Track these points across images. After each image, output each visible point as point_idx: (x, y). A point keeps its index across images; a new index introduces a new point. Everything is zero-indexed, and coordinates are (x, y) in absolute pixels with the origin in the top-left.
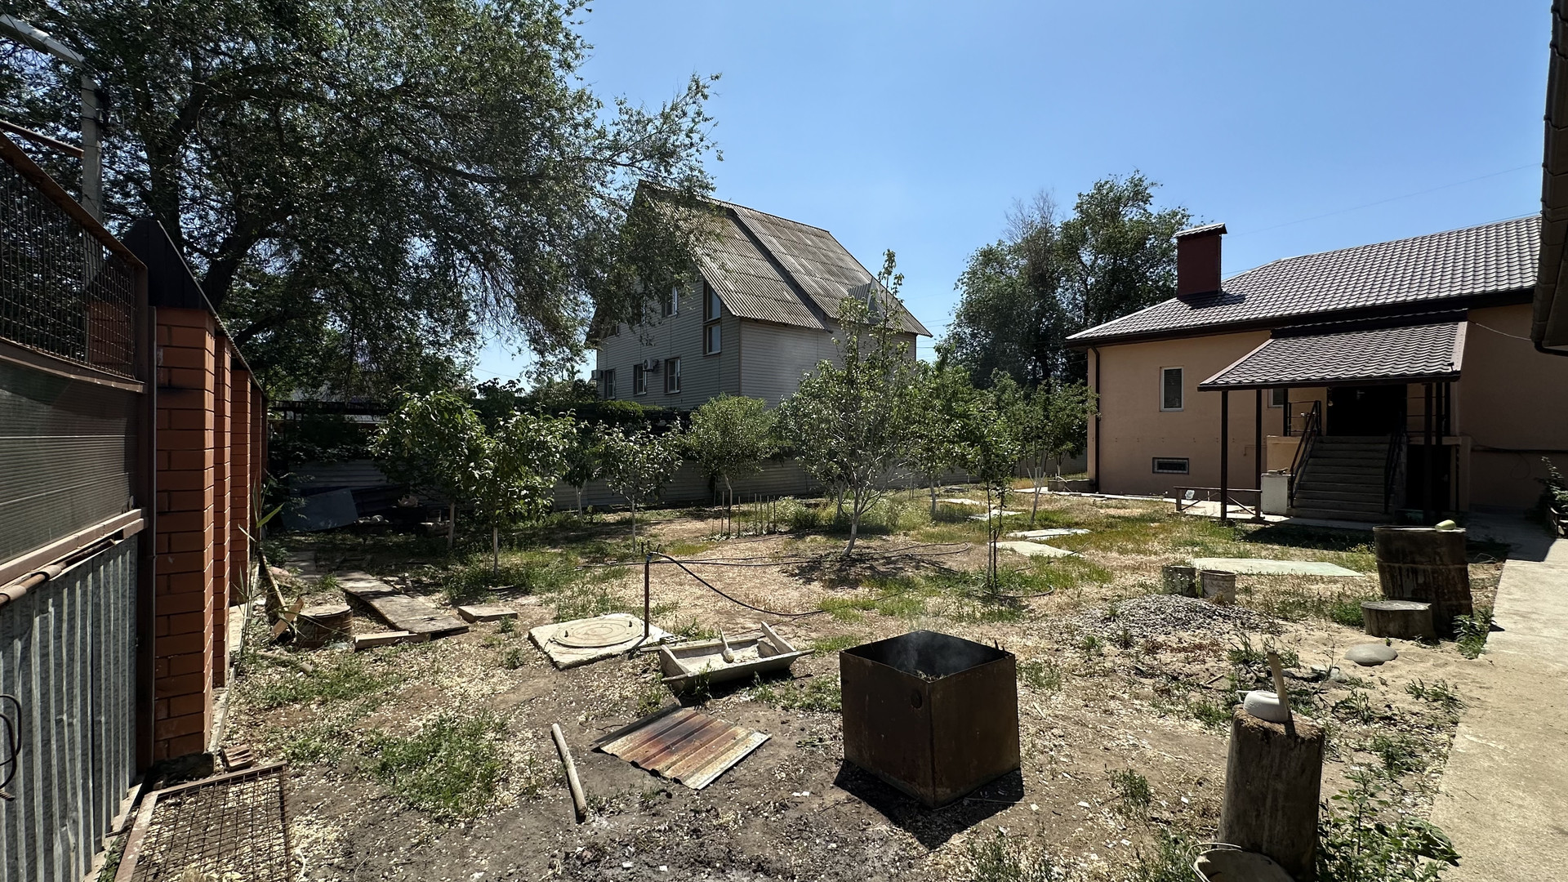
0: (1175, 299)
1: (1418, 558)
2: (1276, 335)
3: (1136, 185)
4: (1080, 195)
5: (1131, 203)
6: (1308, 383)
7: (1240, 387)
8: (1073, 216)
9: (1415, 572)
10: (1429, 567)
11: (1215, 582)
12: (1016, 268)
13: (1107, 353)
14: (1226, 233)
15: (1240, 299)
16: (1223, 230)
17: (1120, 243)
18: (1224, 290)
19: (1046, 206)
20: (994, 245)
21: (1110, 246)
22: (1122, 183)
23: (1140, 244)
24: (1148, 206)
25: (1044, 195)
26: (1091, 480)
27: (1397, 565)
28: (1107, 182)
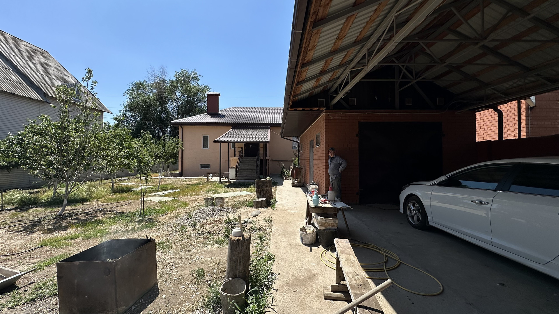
0: (206, 114)
1: (264, 187)
2: (233, 128)
3: (195, 74)
4: (176, 72)
5: (193, 80)
6: (240, 142)
7: (224, 142)
8: (174, 79)
9: (263, 190)
10: (266, 189)
11: (219, 201)
12: (152, 93)
13: (185, 128)
14: (220, 96)
15: (224, 116)
16: (219, 95)
17: (190, 92)
18: (220, 113)
19: (163, 72)
20: (142, 81)
21: (186, 92)
22: (190, 72)
23: (196, 94)
24: (198, 82)
25: (163, 68)
26: (180, 173)
27: (260, 189)
28: (185, 70)
